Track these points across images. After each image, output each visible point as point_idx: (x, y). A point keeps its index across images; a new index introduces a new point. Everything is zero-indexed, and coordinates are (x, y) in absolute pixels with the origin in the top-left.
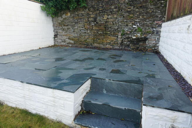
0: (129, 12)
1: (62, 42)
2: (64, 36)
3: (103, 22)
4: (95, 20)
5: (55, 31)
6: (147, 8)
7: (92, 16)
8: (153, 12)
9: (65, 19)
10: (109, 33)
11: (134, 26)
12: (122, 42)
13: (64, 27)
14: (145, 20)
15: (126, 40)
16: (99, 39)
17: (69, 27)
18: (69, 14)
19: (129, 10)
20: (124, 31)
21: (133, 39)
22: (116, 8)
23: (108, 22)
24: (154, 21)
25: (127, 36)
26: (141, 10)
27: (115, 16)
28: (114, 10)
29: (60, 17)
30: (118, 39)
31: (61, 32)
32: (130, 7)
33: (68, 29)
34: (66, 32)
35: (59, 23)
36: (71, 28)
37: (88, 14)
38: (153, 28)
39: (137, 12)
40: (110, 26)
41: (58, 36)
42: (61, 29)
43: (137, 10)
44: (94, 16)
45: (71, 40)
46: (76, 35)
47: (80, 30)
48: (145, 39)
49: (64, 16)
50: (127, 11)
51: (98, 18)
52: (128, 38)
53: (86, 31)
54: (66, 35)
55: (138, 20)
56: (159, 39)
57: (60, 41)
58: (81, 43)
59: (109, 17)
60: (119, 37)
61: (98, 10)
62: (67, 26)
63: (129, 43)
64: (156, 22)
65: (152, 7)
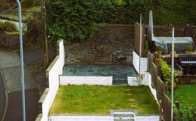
0: (116, 44)
1: (71, 61)
2: (72, 57)
3: (100, 49)
4: (96, 47)
5: (66, 54)
6: (125, 42)
7: (93, 45)
8: (128, 44)
9: (75, 47)
10: (104, 55)
11: (119, 52)
12: (112, 61)
13: (73, 52)
14: (124, 48)
15: (115, 59)
16: (98, 59)
17: (77, 52)
18: (78, 44)
19: (115, 43)
20: (113, 54)
21: (118, 58)
22: (108, 41)
23: (104, 49)
24: (129, 49)
25: (115, 57)
26: (122, 43)
27: (108, 46)
28: (107, 42)
29: (71, 46)
30: (110, 59)
31: (71, 55)
32: (116, 41)
33: (76, 53)
34: (75, 55)
35: (70, 49)
36: (79, 53)
37: (91, 44)
38: (129, 52)
39: (120, 44)
40: (105, 51)
41: (68, 58)
42: (71, 53)
43: (120, 43)
44: (95, 45)
45: (78, 60)
46: (82, 57)
47: (85, 54)
48: (125, 58)
49: (74, 45)
50: (115, 44)
51: (98, 47)
52: (116, 58)
53: (89, 54)
54: (74, 57)
55: (121, 48)
56: (132, 58)
57: (69, 61)
58: (85, 62)
59: (104, 46)
60: (111, 57)
61: (97, 42)
62: (76, 51)
63: (116, 61)
64: (130, 50)
65: (128, 42)
